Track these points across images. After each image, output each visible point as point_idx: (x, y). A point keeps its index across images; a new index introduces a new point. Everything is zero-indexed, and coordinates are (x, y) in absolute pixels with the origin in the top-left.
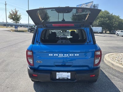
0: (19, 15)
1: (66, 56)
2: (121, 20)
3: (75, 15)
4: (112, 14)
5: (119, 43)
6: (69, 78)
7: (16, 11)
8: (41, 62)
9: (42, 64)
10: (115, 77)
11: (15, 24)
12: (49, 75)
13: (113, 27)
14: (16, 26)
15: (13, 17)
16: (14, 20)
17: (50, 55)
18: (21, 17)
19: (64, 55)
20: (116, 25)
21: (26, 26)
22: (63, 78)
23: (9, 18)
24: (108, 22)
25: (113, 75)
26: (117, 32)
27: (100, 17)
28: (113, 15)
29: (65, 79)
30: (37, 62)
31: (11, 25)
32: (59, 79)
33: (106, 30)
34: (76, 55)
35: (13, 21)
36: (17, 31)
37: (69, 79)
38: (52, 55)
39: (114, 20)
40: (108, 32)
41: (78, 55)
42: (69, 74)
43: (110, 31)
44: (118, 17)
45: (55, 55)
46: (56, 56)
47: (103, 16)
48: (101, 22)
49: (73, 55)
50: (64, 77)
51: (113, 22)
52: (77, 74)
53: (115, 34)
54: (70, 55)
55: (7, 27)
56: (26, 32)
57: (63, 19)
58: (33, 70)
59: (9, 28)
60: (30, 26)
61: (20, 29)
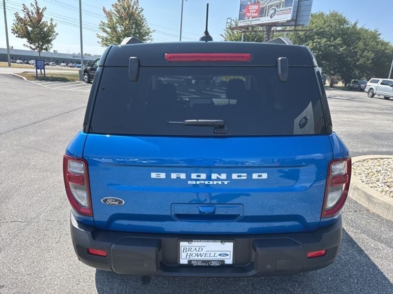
0: (49, 25)
1: (218, 179)
2: (383, 44)
3: (237, 28)
4: (355, 25)
5: (377, 122)
6: (229, 261)
7: (38, 9)
8: (120, 202)
9: (124, 211)
10: (381, 245)
11: (36, 53)
12: (150, 252)
13: (357, 67)
14: (41, 62)
15: (30, 29)
16: (31, 41)
17: (154, 175)
18: (55, 29)
19: (209, 178)
20: (368, 60)
21: (72, 61)
22: (203, 261)
23: (14, 32)
24: (341, 49)
25: (374, 237)
26: (370, 84)
27: (318, 34)
28: (359, 26)
29: (213, 264)
30: (105, 201)
31: (25, 59)
32: (190, 266)
33: (335, 77)
34: (255, 176)
35: (29, 45)
36: (44, 78)
37: (228, 266)
38: (163, 176)
39: (361, 44)
40: (340, 84)
41: (265, 176)
42: (229, 247)
43: (346, 81)
44: (374, 36)
45: (174, 176)
46: (178, 178)
47: (327, 29)
48: (320, 50)
49: (244, 176)
50: (207, 258)
51: (356, 53)
52: (258, 249)
53: (362, 90)
54: (235, 176)
55: (10, 66)
56: (73, 80)
57: (206, 32)
58: (90, 233)
59: (17, 69)
60: (85, 62)
61: (52, 71)
